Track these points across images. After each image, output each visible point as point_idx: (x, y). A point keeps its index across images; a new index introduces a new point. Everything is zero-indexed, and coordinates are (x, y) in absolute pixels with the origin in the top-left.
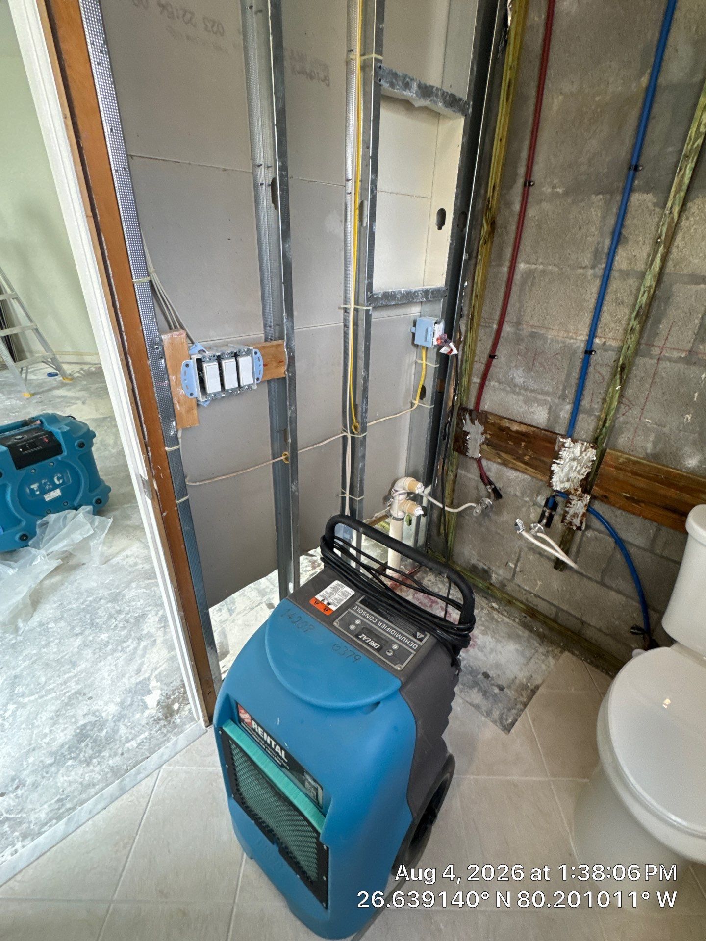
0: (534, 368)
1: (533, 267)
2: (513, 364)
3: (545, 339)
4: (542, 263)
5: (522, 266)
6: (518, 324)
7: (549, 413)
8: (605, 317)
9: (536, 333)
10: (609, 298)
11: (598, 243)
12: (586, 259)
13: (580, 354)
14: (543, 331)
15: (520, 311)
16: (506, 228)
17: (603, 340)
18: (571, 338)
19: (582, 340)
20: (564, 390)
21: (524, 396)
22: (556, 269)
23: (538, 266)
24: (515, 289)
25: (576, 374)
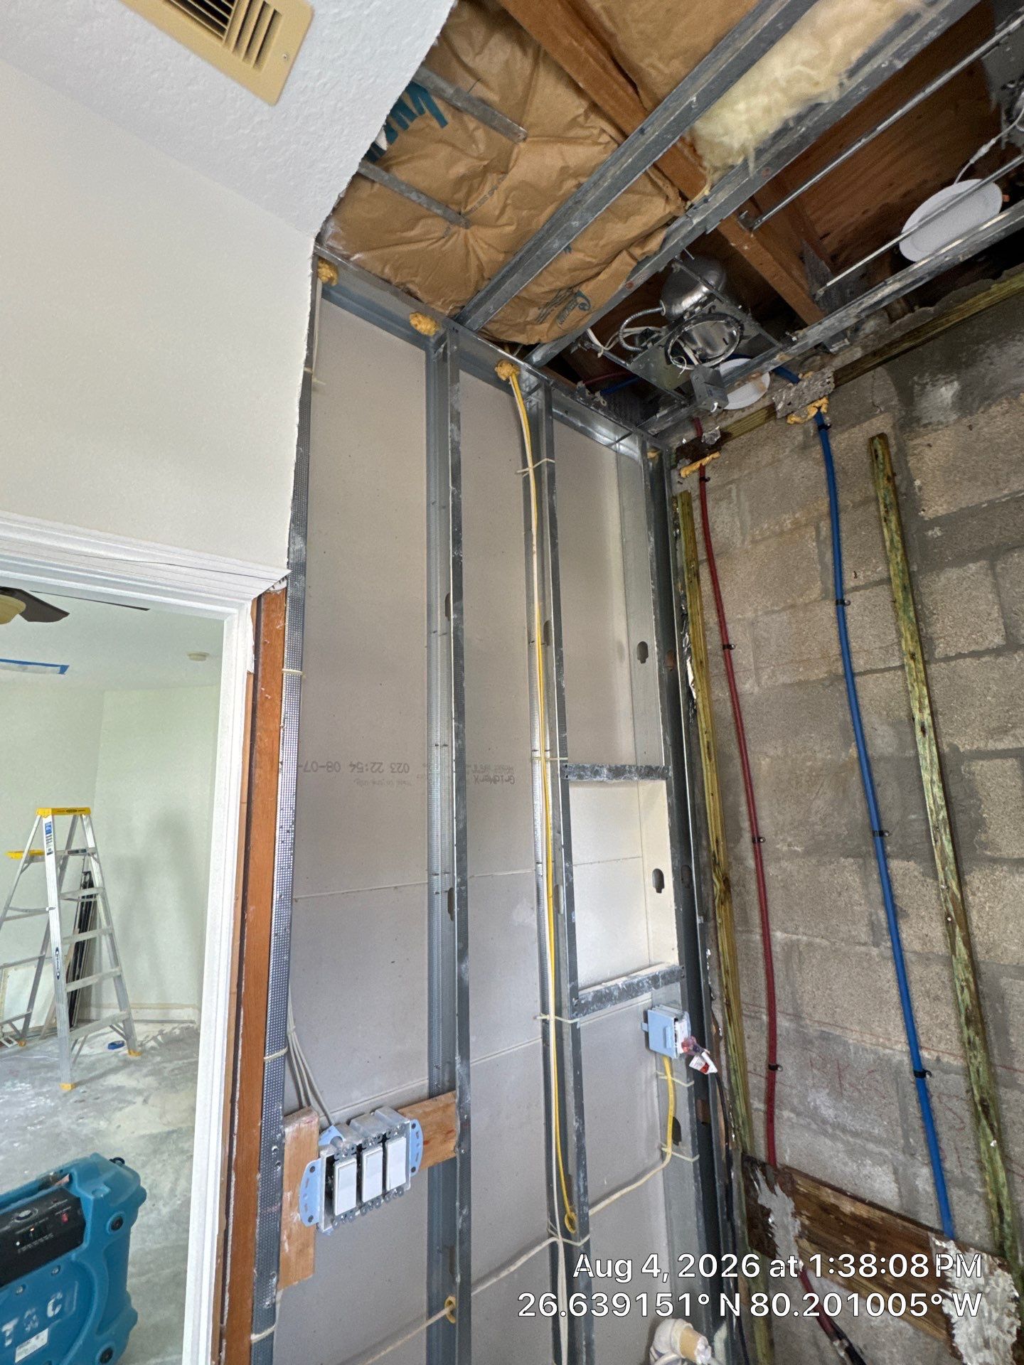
0: (844, 1093)
1: (795, 937)
2: (809, 1082)
3: (845, 1044)
4: (805, 934)
5: (778, 935)
6: (797, 1016)
7: (897, 1181)
8: (922, 1018)
9: (829, 1033)
10: (915, 990)
11: (871, 915)
12: (863, 933)
13: (908, 1076)
14: (838, 1032)
15: (794, 1000)
16: (744, 886)
17: (935, 1054)
18: (885, 1047)
19: (901, 1051)
20: (906, 1137)
21: (843, 1142)
22: (825, 943)
23: (800, 937)
24: (778, 966)
25: (914, 1109)
